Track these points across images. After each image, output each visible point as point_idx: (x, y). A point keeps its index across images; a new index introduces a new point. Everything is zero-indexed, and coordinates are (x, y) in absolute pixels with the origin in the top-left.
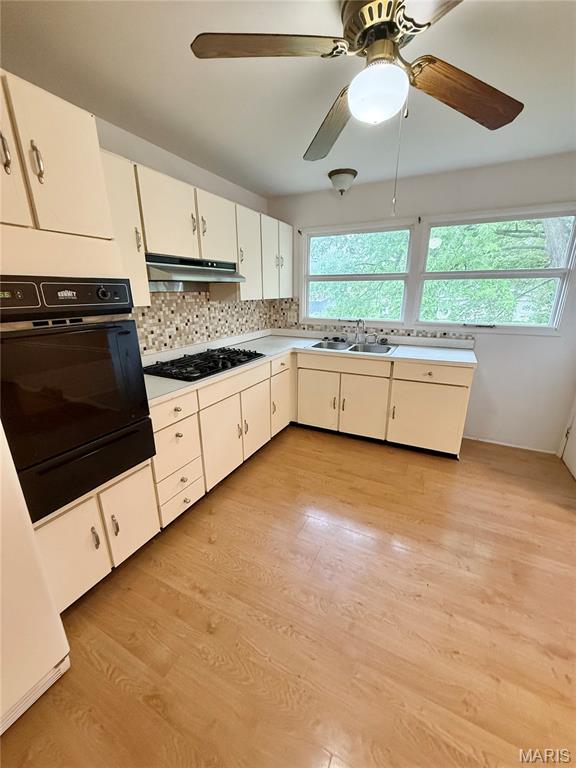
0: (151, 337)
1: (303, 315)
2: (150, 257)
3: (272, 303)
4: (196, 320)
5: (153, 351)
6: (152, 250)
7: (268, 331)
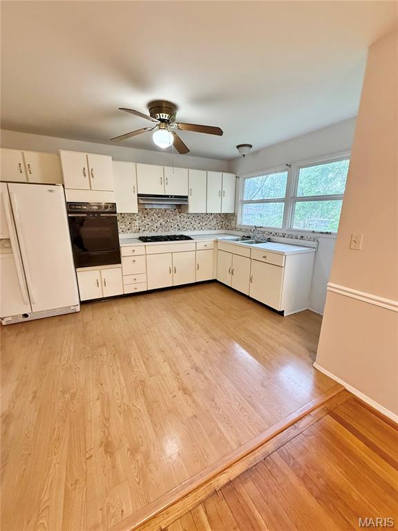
0: (147, 226)
1: (239, 223)
2: (139, 195)
3: (226, 215)
4: (172, 221)
5: (148, 232)
6: (140, 193)
7: (223, 231)
